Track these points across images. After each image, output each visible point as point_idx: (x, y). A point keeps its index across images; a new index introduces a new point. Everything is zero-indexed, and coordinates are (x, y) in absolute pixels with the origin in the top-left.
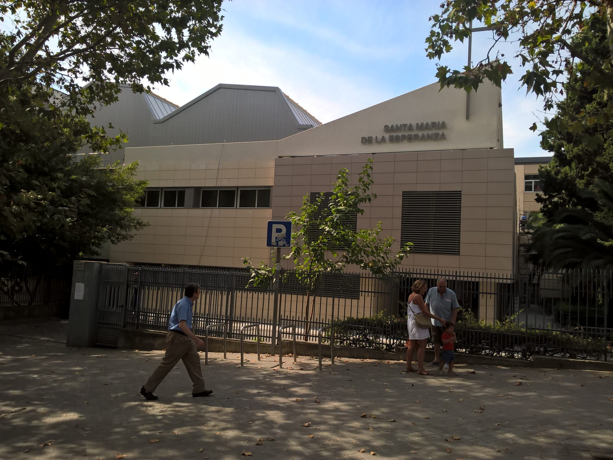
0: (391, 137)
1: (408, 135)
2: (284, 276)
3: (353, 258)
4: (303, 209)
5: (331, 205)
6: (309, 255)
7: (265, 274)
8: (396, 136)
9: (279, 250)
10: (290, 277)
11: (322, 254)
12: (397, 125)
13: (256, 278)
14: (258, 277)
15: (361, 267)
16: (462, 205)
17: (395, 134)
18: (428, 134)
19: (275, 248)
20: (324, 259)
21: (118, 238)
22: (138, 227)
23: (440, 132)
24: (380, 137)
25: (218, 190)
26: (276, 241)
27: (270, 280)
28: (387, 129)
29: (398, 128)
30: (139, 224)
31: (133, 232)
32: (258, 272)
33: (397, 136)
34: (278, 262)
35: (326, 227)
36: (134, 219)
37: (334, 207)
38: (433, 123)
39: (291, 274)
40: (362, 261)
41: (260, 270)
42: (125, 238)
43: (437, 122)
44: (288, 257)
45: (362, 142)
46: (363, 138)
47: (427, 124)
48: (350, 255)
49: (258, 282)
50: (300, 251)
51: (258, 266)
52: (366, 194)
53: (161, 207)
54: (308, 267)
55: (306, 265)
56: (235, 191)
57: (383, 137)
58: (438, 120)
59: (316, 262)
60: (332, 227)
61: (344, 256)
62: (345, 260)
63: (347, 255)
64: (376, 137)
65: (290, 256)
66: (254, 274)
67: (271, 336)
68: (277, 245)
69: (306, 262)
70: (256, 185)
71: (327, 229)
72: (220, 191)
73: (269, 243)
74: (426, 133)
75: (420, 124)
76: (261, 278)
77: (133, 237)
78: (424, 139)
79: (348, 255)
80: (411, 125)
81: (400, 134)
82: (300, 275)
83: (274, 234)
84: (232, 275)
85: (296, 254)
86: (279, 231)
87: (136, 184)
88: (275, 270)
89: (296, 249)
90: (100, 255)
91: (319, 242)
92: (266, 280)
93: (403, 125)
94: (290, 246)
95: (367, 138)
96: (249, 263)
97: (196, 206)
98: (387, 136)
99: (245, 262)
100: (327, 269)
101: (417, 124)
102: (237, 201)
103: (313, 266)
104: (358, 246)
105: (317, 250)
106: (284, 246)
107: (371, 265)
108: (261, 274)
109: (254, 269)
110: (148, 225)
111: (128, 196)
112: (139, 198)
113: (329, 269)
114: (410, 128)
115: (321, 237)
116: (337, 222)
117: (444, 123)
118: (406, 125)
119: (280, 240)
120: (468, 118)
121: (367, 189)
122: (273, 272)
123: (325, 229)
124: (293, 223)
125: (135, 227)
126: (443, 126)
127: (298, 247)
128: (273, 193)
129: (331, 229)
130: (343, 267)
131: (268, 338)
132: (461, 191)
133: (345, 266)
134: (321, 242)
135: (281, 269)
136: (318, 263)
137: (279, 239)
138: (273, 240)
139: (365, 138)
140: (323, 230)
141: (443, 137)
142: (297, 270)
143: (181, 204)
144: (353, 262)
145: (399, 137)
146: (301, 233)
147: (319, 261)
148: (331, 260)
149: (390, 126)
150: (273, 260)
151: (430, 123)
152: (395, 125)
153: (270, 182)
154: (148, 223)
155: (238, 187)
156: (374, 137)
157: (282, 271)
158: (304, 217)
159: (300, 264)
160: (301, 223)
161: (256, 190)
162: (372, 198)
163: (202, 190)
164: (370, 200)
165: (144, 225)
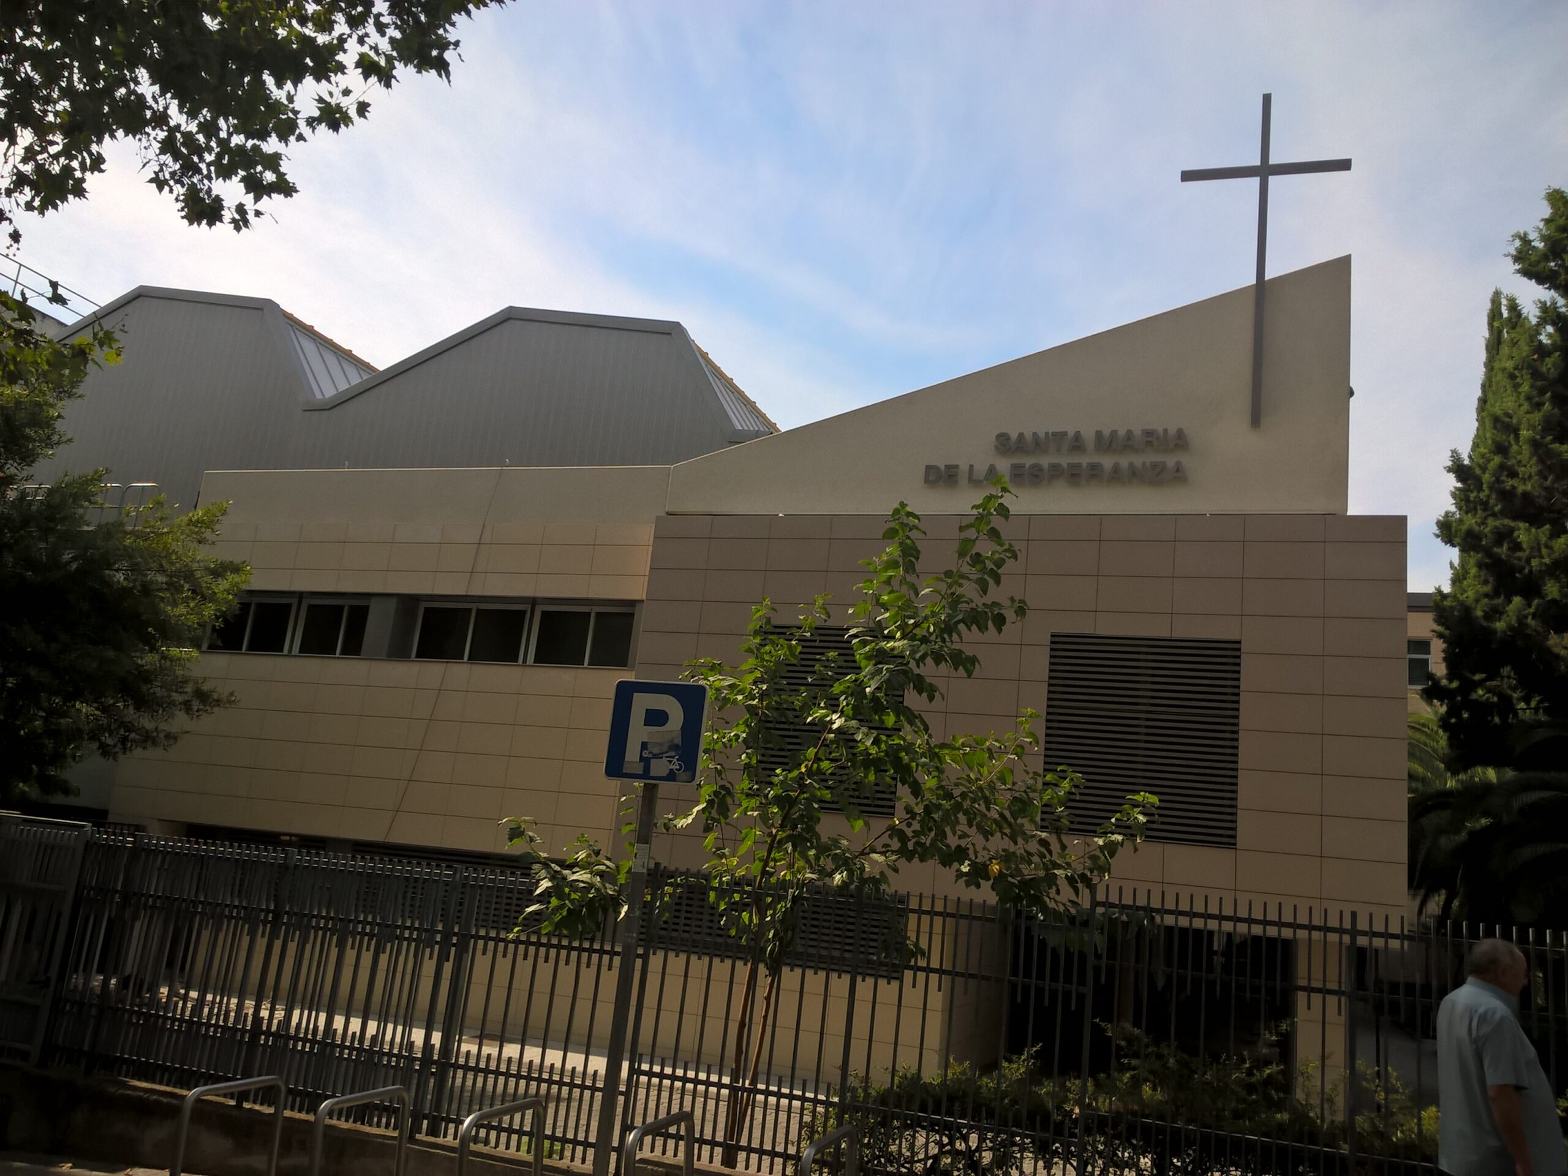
0: (1015, 467)
1: (1071, 466)
2: (663, 895)
3: (927, 840)
4: (750, 650)
5: (855, 636)
6: (758, 820)
7: (591, 886)
8: (1034, 466)
9: (650, 793)
10: (685, 902)
11: (811, 818)
12: (1035, 434)
13: (554, 902)
14: (561, 896)
15: (960, 874)
16: (1244, 685)
17: (1028, 461)
18: (1131, 465)
19: (638, 784)
20: (818, 838)
21: (124, 740)
22: (196, 705)
23: (1170, 461)
24: (981, 468)
25: (474, 607)
26: (642, 758)
27: (605, 911)
28: (1004, 444)
29: (1039, 445)
30: (203, 696)
31: (180, 721)
32: (565, 878)
33: (1037, 468)
34: (644, 837)
35: (835, 717)
36: (185, 682)
37: (864, 643)
38: (1149, 433)
39: (690, 889)
40: (960, 854)
41: (570, 867)
42: (148, 739)
43: (1161, 430)
44: (683, 823)
45: (927, 481)
46: (929, 468)
47: (1129, 435)
48: (916, 826)
49: (557, 918)
50: (729, 800)
51: (563, 852)
52: (988, 599)
53: (290, 651)
54: (756, 867)
55: (749, 857)
56: (524, 612)
57: (992, 469)
58: (1165, 422)
59: (789, 847)
60: (858, 713)
61: (892, 829)
62: (896, 844)
63: (904, 827)
64: (971, 466)
65: (690, 820)
66: (545, 884)
67: (592, 1139)
68: (645, 774)
69: (749, 843)
70: (593, 595)
71: (838, 722)
72: (479, 611)
73: (615, 767)
74: (1124, 461)
75: (1106, 433)
76: (572, 901)
77: (175, 738)
78: (1117, 478)
79: (909, 825)
80: (1078, 436)
81: (1045, 461)
82: (722, 892)
83: (638, 732)
84: (464, 886)
85: (714, 814)
86: (656, 718)
87: (207, 569)
88: (629, 871)
89: (715, 793)
90: (77, 793)
91: (803, 770)
92: (592, 911)
93: (1054, 434)
94: (693, 779)
95: (942, 468)
96: (532, 840)
97: (398, 652)
98: (1003, 465)
99: (516, 833)
100: (831, 875)
101: (1099, 434)
102: (530, 644)
103: (775, 861)
104: (949, 796)
105: (793, 802)
106: (671, 777)
107: (995, 868)
108: (573, 884)
109: (546, 865)
110: (230, 701)
111: (181, 610)
112: (217, 618)
113: (837, 877)
114: (1077, 444)
115: (811, 752)
116: (874, 698)
117: (1180, 434)
118: (1065, 434)
119: (657, 756)
120: (1256, 420)
121: (991, 581)
122: (622, 879)
123: (832, 722)
124: (710, 694)
125: (187, 706)
126: (1180, 442)
127: (722, 787)
128: (643, 622)
129: (854, 723)
130: (889, 873)
131: (579, 1149)
132: (1239, 642)
133: (896, 870)
134: (810, 773)
135: (652, 866)
136: (794, 849)
137: (656, 751)
138: (632, 754)
139: (936, 468)
140: (823, 725)
141: (1179, 476)
142: (714, 873)
143: (353, 648)
144: (923, 853)
145: (1041, 469)
146: (737, 736)
147: (798, 841)
148: (845, 842)
149: (1014, 436)
150: (626, 830)
151: (1137, 432)
152: (1028, 436)
153: (636, 590)
154: (232, 694)
155: (534, 602)
156: (964, 468)
157: (657, 876)
158: (751, 678)
159: (726, 851)
160: (740, 697)
161: (589, 614)
162: (1010, 615)
163: (423, 605)
164: (1000, 621)
165: (218, 702)
